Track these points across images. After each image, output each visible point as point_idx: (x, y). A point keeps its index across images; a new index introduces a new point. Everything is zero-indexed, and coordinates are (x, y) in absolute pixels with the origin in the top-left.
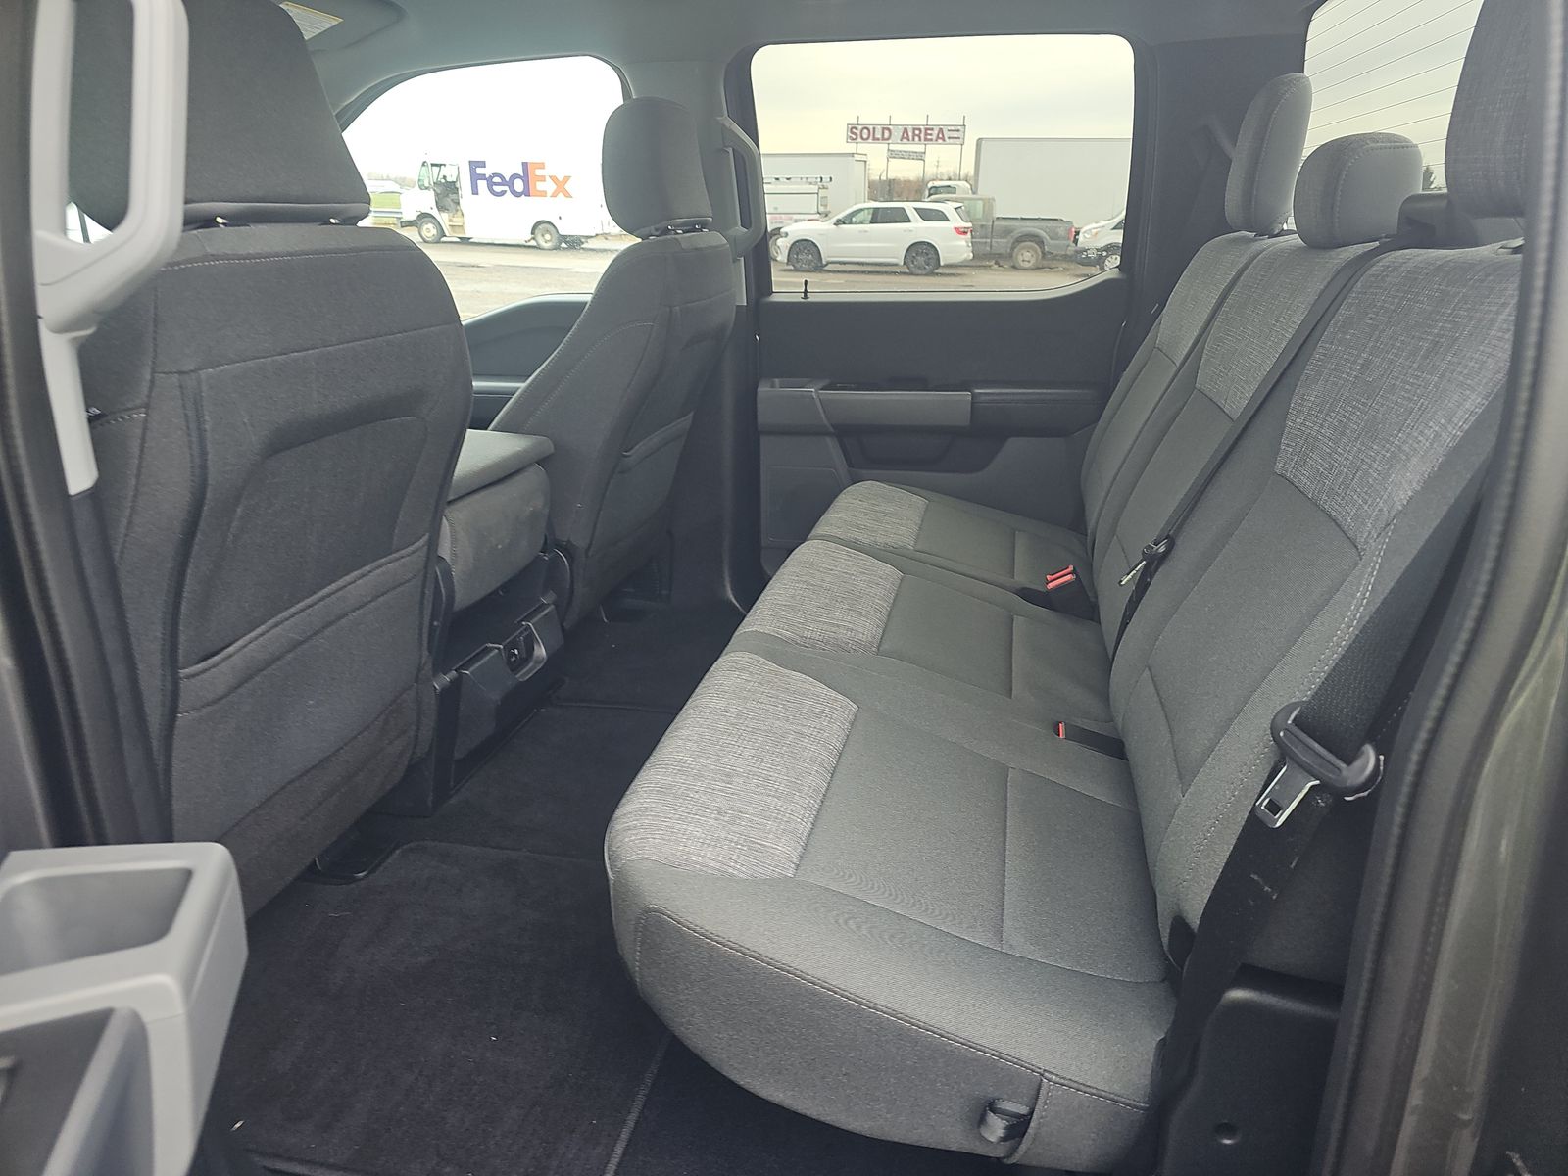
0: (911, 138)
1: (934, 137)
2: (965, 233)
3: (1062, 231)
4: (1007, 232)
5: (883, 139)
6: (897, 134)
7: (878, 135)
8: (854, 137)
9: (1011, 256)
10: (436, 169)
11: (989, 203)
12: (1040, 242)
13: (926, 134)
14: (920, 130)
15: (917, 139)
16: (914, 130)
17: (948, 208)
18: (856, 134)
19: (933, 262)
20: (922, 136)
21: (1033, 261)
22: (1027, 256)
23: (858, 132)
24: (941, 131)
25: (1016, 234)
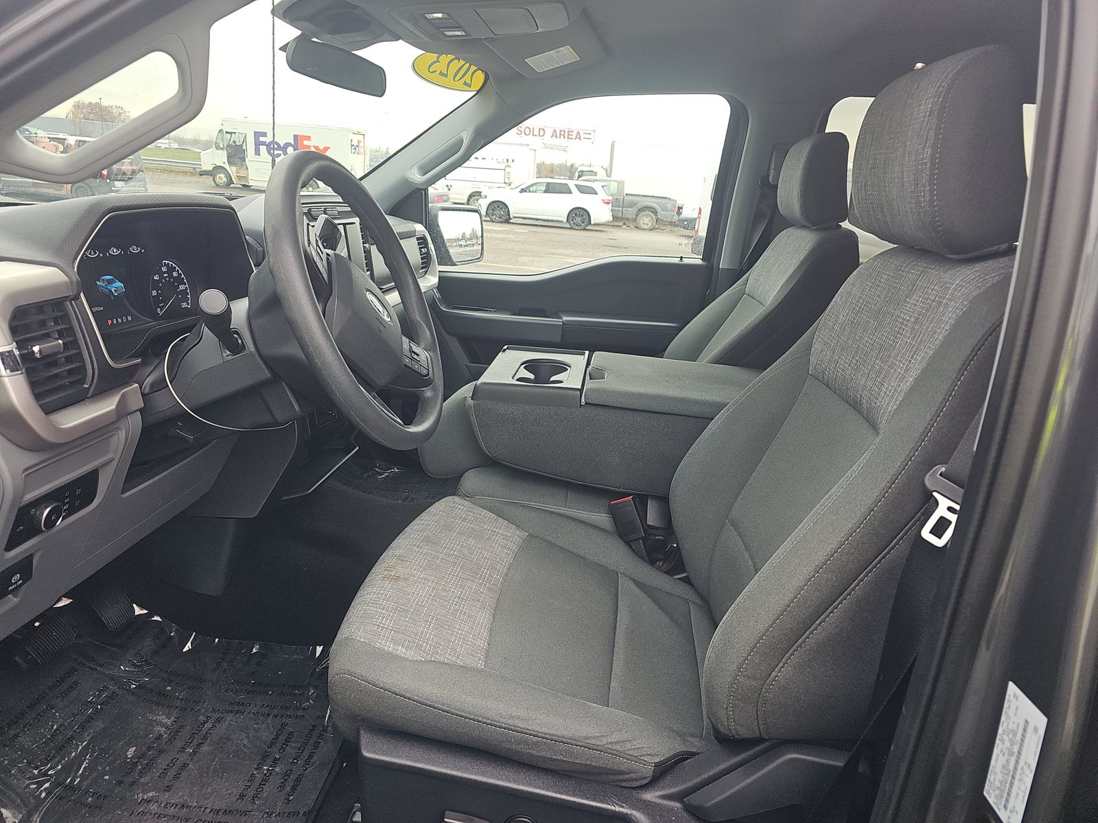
0: (558, 136)
1: (574, 137)
2: (608, 203)
3: (669, 206)
4: (632, 205)
5: (539, 136)
6: (549, 132)
7: (536, 132)
8: (519, 133)
9: (635, 220)
10: (229, 135)
11: (621, 184)
12: (655, 212)
13: (568, 135)
14: (565, 132)
15: (562, 137)
16: (561, 131)
17: (597, 186)
18: (521, 132)
19: (587, 221)
20: (566, 135)
21: (650, 225)
22: (646, 221)
23: (523, 130)
24: (578, 133)
25: (639, 206)
